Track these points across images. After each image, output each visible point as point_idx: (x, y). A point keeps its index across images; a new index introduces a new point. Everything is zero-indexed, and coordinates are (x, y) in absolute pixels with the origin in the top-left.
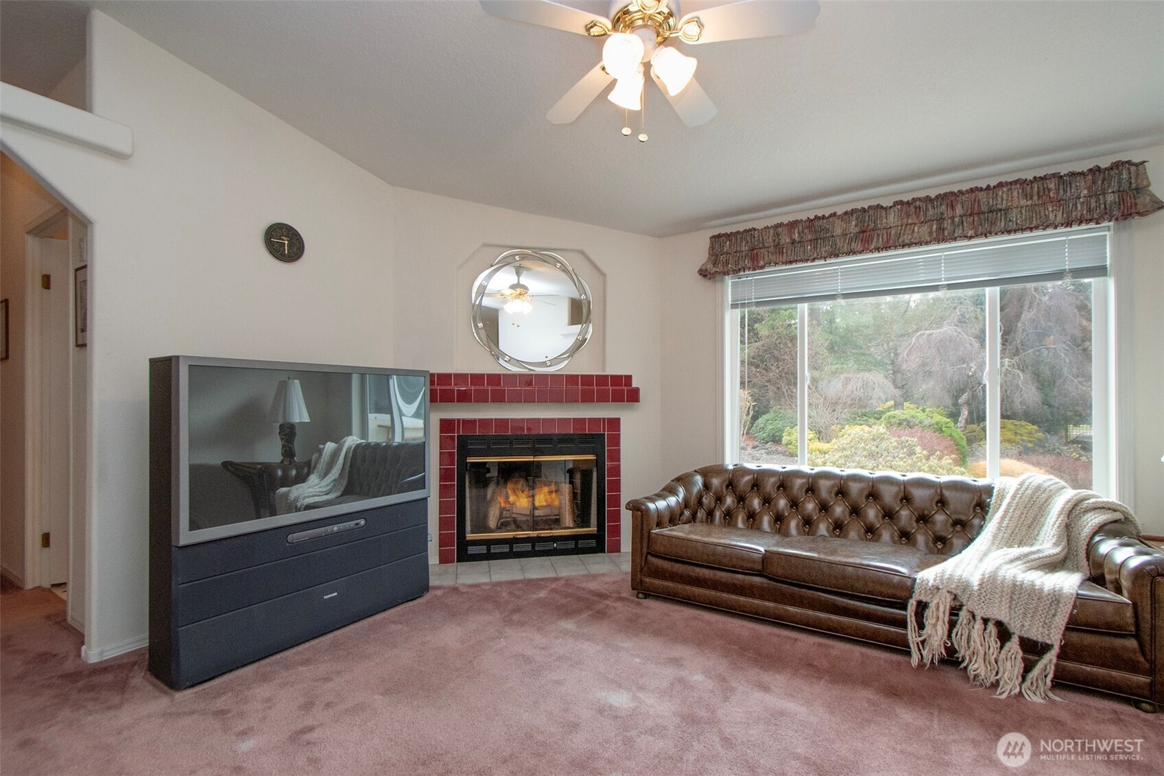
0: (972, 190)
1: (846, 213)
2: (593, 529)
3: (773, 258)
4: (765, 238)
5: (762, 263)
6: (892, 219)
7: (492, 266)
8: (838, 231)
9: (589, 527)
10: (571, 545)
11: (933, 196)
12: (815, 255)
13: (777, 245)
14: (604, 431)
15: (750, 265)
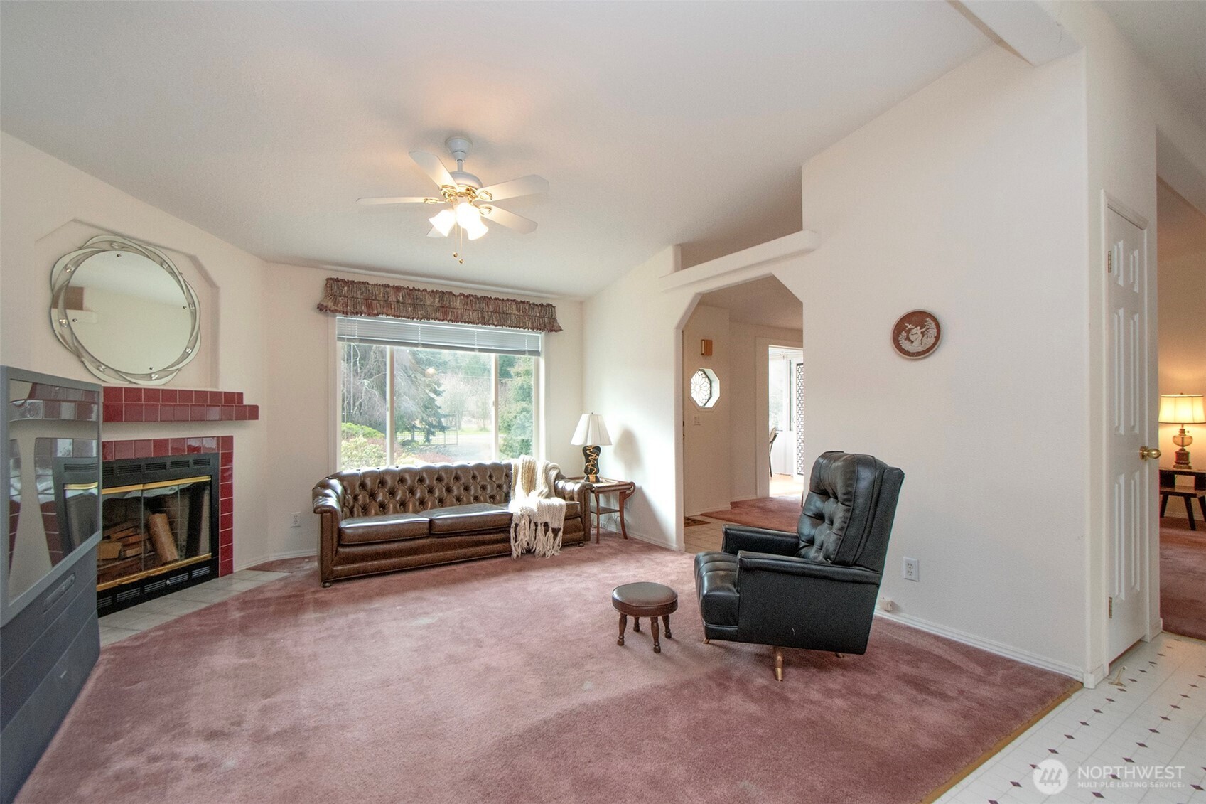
0: (496, 299)
1: (433, 291)
2: (206, 555)
3: (385, 310)
4: (377, 293)
5: (375, 312)
6: (458, 303)
8: (428, 303)
9: (199, 555)
10: (185, 576)
11: (479, 296)
12: (414, 316)
13: (385, 301)
14: (218, 450)
15: (365, 311)
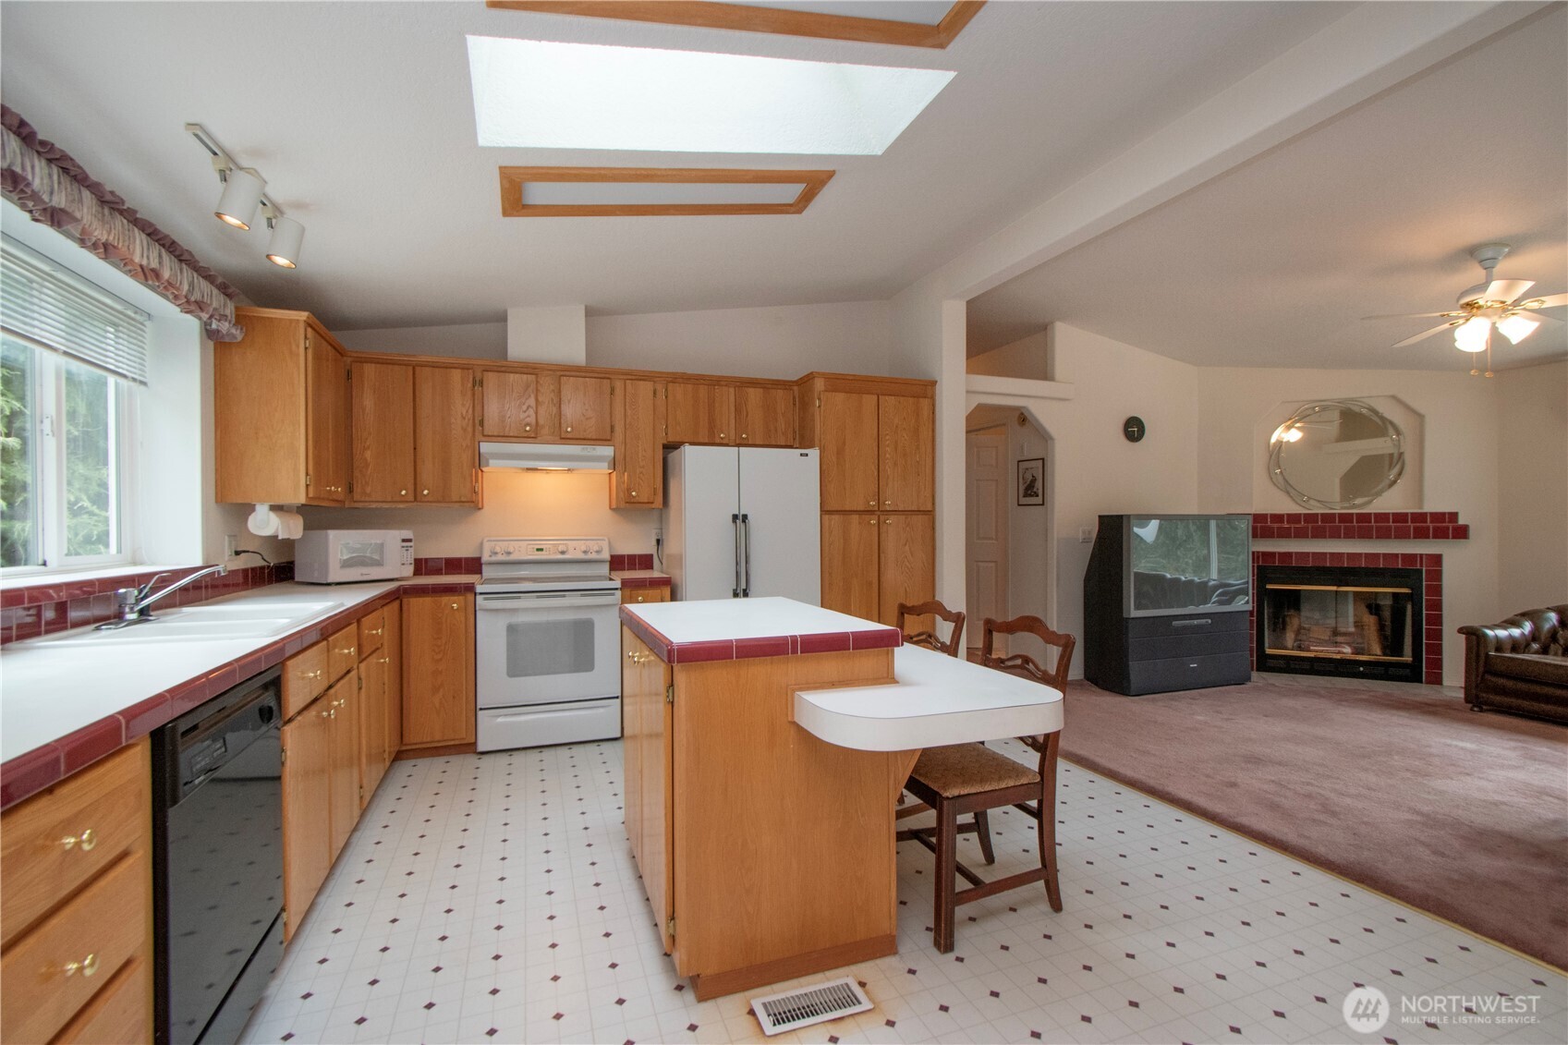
2: (1408, 658)
7: (1290, 419)
9: (1402, 656)
10: (1381, 670)
14: (1421, 565)
